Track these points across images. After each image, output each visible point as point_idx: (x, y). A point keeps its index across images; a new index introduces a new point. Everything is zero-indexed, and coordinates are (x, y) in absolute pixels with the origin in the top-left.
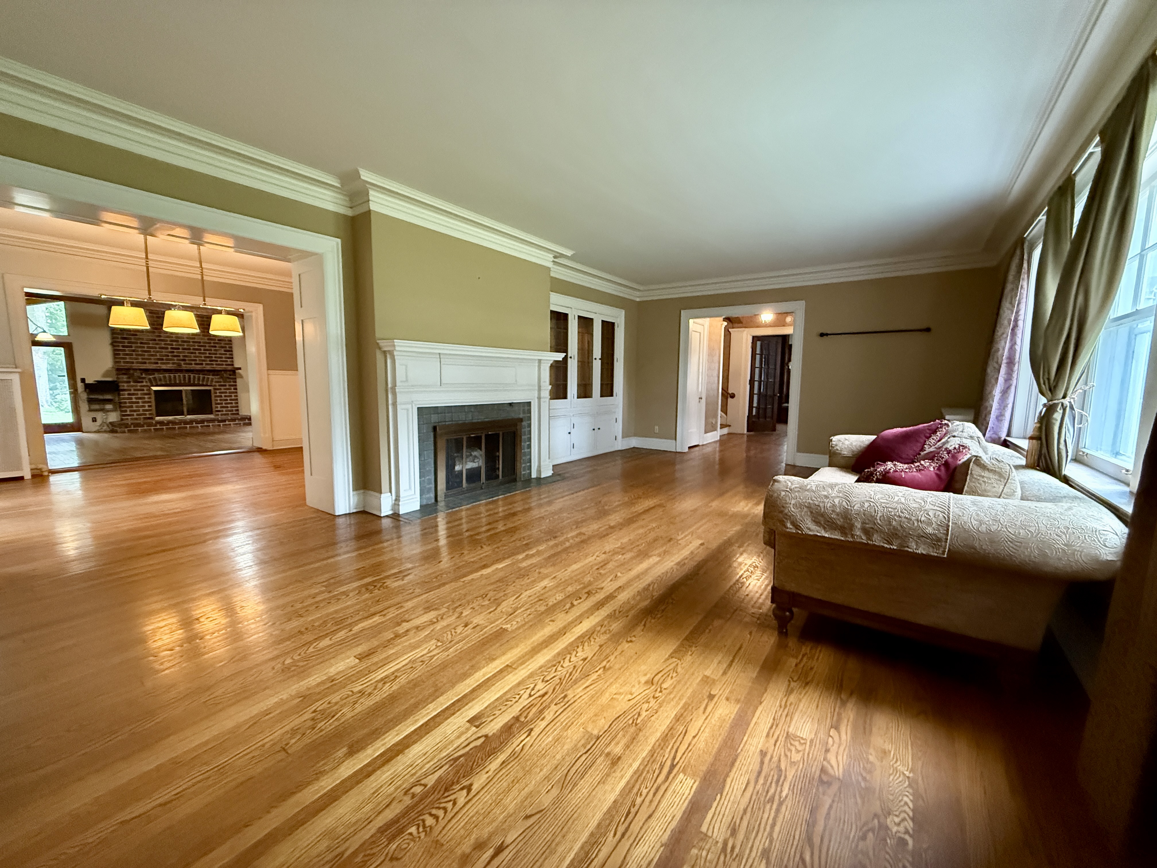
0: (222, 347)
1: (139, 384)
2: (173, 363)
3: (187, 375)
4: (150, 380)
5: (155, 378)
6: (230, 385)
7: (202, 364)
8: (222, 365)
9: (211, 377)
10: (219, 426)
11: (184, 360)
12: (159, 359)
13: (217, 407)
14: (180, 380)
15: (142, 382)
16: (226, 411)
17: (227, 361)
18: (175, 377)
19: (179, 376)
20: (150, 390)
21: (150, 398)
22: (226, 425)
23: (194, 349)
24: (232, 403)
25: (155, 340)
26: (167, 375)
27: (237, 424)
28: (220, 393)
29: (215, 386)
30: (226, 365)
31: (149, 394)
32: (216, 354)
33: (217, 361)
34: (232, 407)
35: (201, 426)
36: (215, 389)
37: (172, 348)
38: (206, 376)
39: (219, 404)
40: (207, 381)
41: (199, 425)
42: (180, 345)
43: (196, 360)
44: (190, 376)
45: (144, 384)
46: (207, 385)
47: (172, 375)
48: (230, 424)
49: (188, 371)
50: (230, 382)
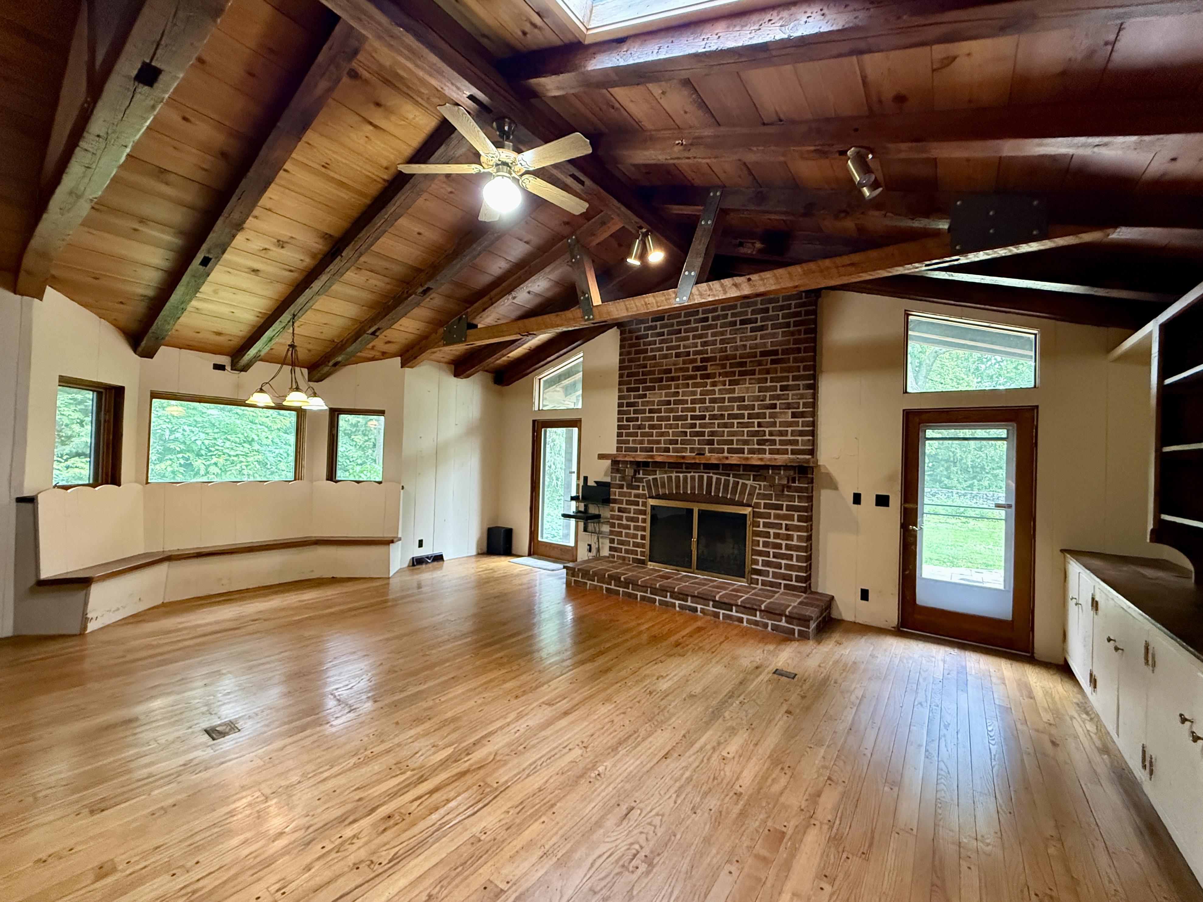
0: (788, 406)
1: (634, 492)
2: (692, 450)
3: (705, 476)
4: (648, 482)
5: (655, 480)
6: (789, 508)
7: (742, 451)
8: (786, 452)
9: (750, 483)
10: (716, 615)
11: (711, 443)
12: (672, 442)
13: (756, 562)
14: (693, 488)
15: (637, 488)
16: (775, 575)
17: (796, 442)
18: (685, 478)
19: (693, 478)
20: (644, 504)
21: (644, 521)
22: (730, 617)
23: (731, 416)
24: (790, 557)
25: (669, 403)
26: (674, 475)
27: (756, 623)
28: (766, 525)
29: (757, 505)
30: (793, 452)
31: (644, 513)
32: (774, 424)
33: (773, 442)
34: (789, 567)
35: (681, 606)
36: (755, 515)
37: (693, 418)
38: (741, 481)
39: (760, 553)
40: (743, 492)
41: (677, 602)
42: (707, 409)
43: (731, 442)
44: (710, 479)
45: (641, 492)
46: (741, 504)
47: (681, 475)
48: (741, 620)
49: (709, 467)
50: (792, 498)
